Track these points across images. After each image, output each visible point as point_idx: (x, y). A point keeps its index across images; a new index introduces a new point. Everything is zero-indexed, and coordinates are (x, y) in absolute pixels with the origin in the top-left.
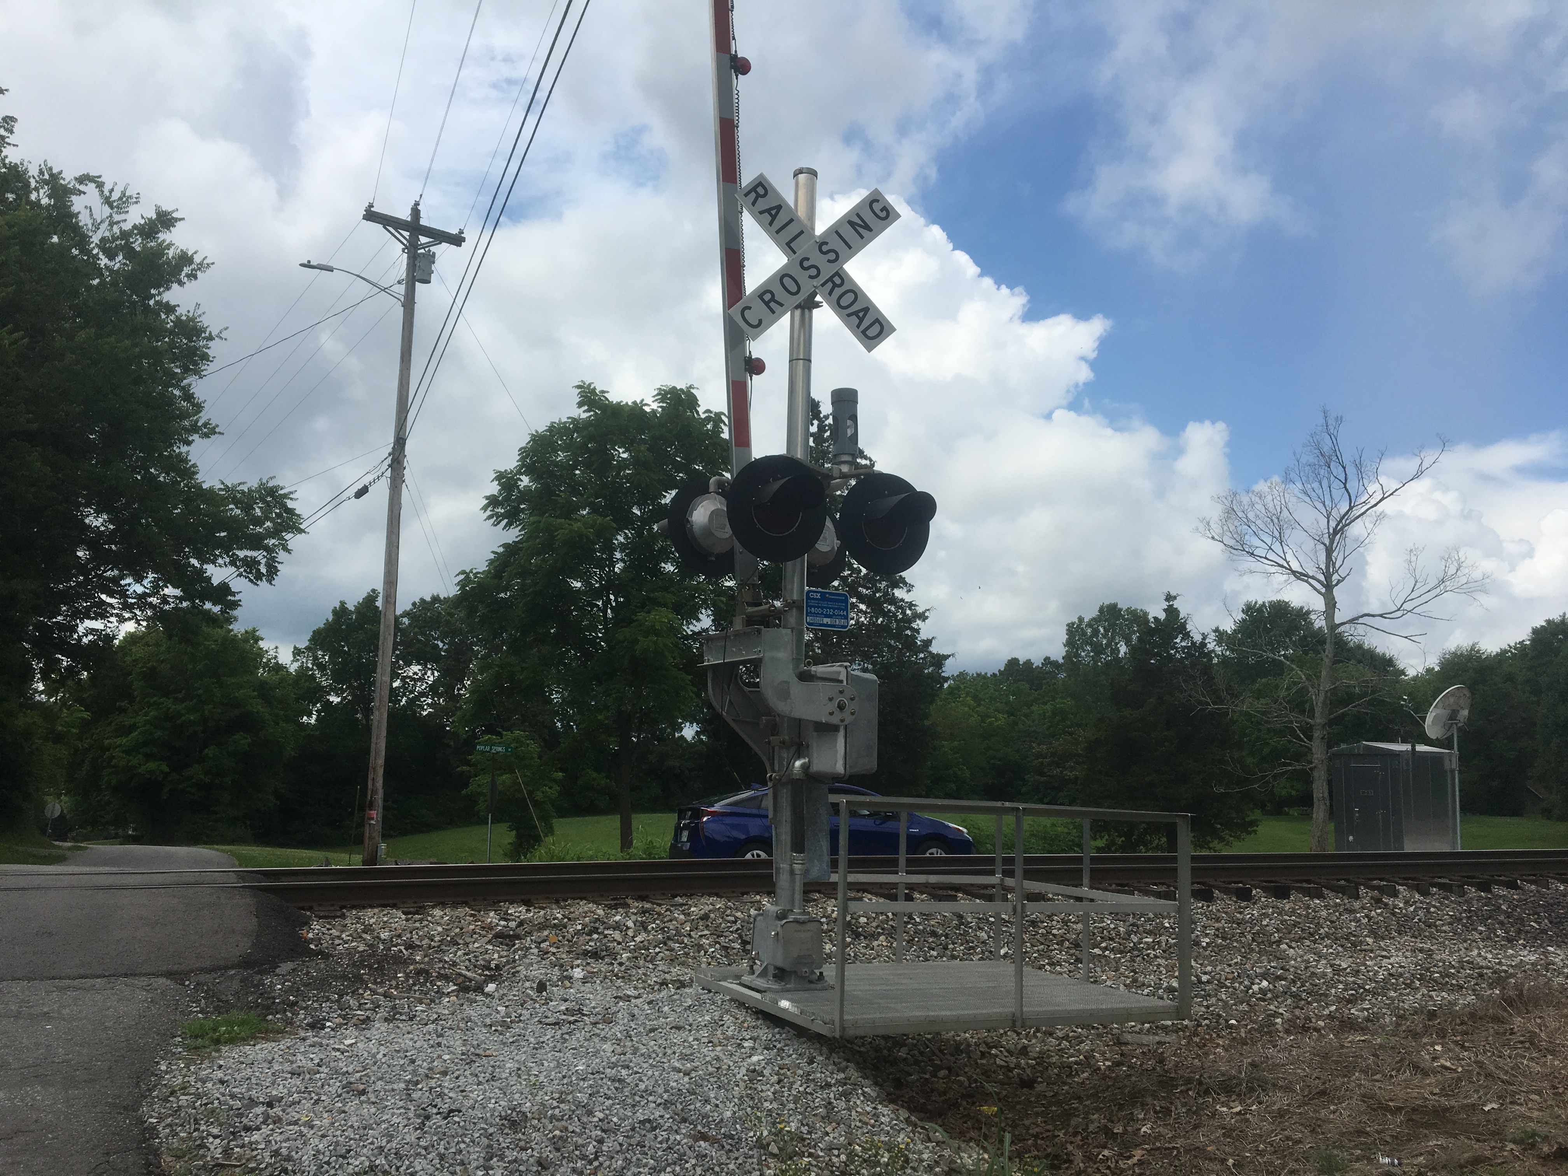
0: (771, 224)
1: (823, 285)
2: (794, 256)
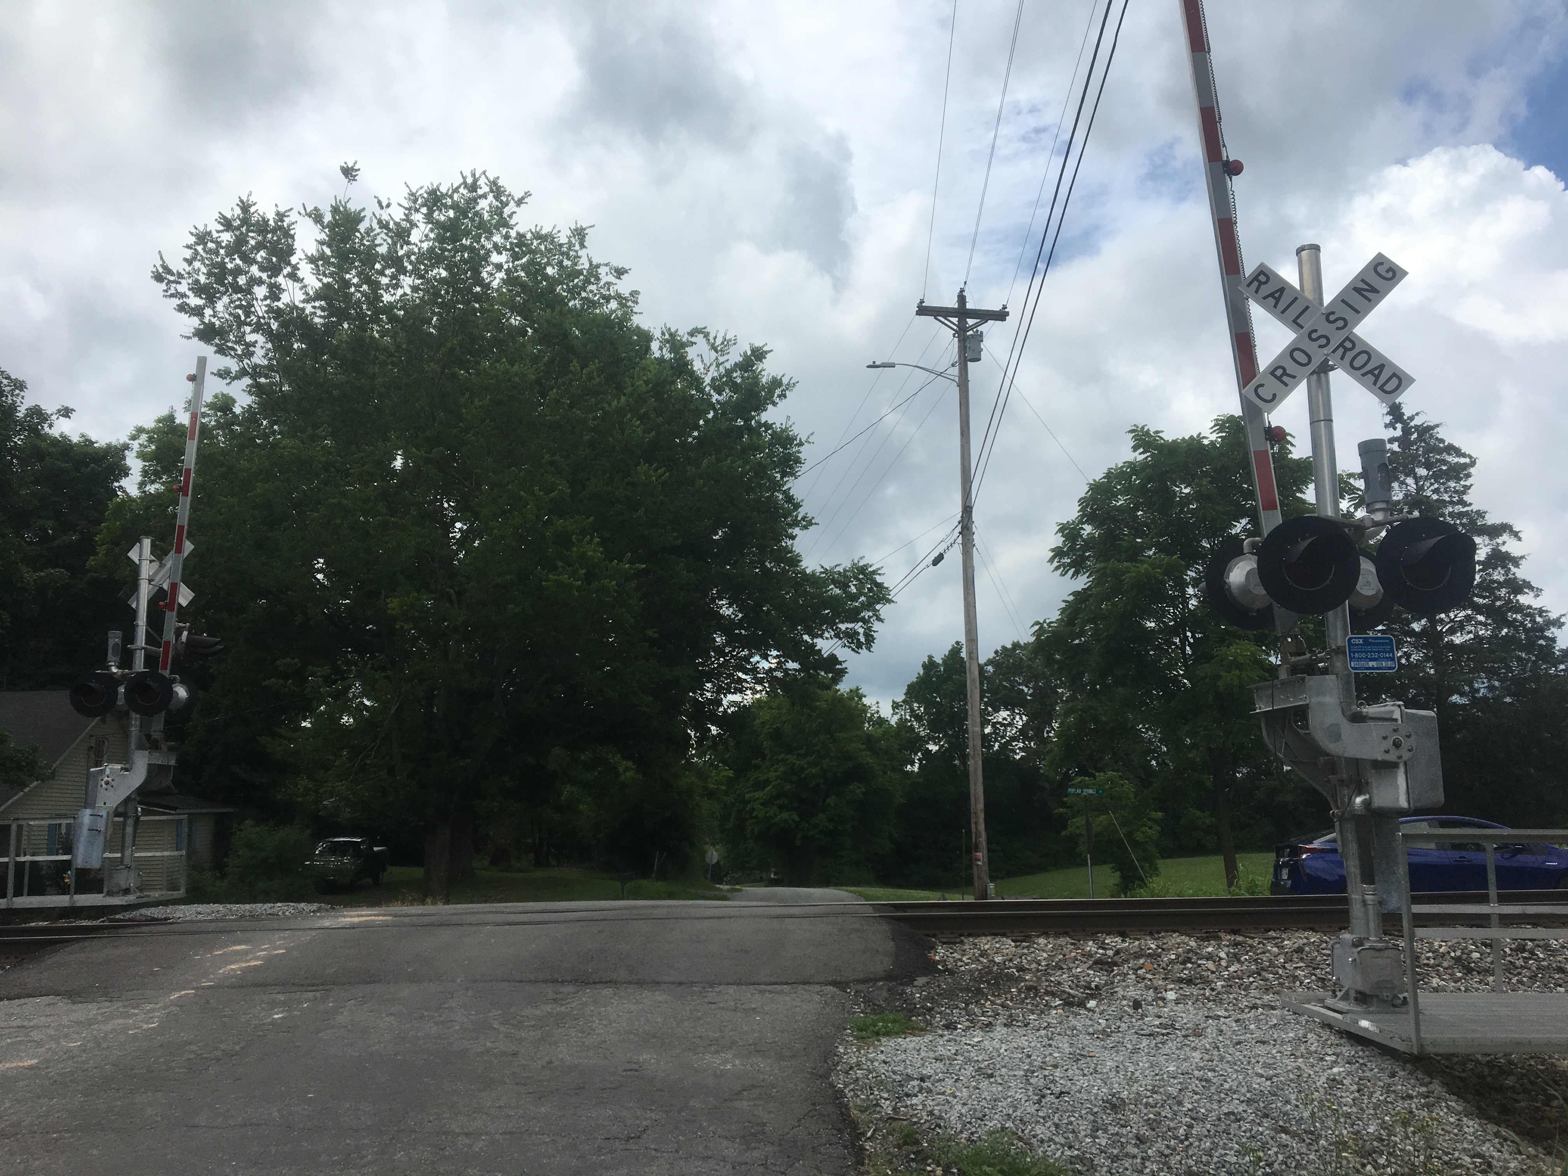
0: (1275, 306)
1: (1334, 352)
2: (1302, 331)
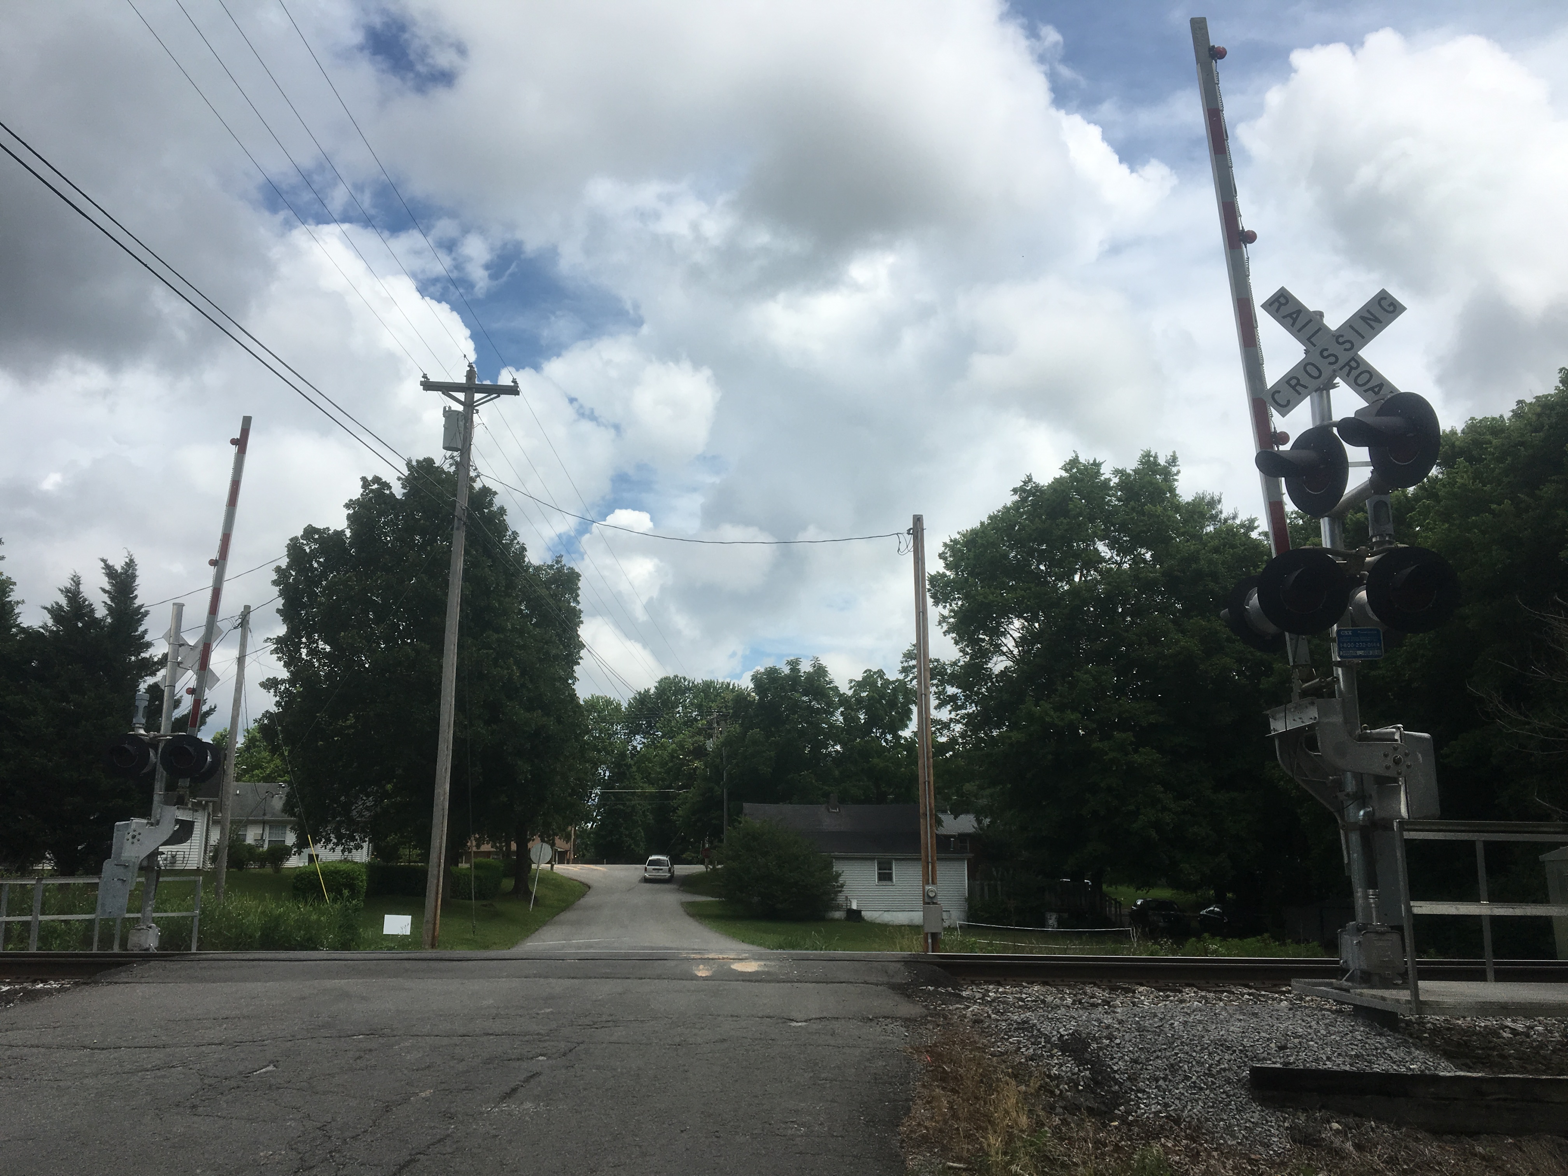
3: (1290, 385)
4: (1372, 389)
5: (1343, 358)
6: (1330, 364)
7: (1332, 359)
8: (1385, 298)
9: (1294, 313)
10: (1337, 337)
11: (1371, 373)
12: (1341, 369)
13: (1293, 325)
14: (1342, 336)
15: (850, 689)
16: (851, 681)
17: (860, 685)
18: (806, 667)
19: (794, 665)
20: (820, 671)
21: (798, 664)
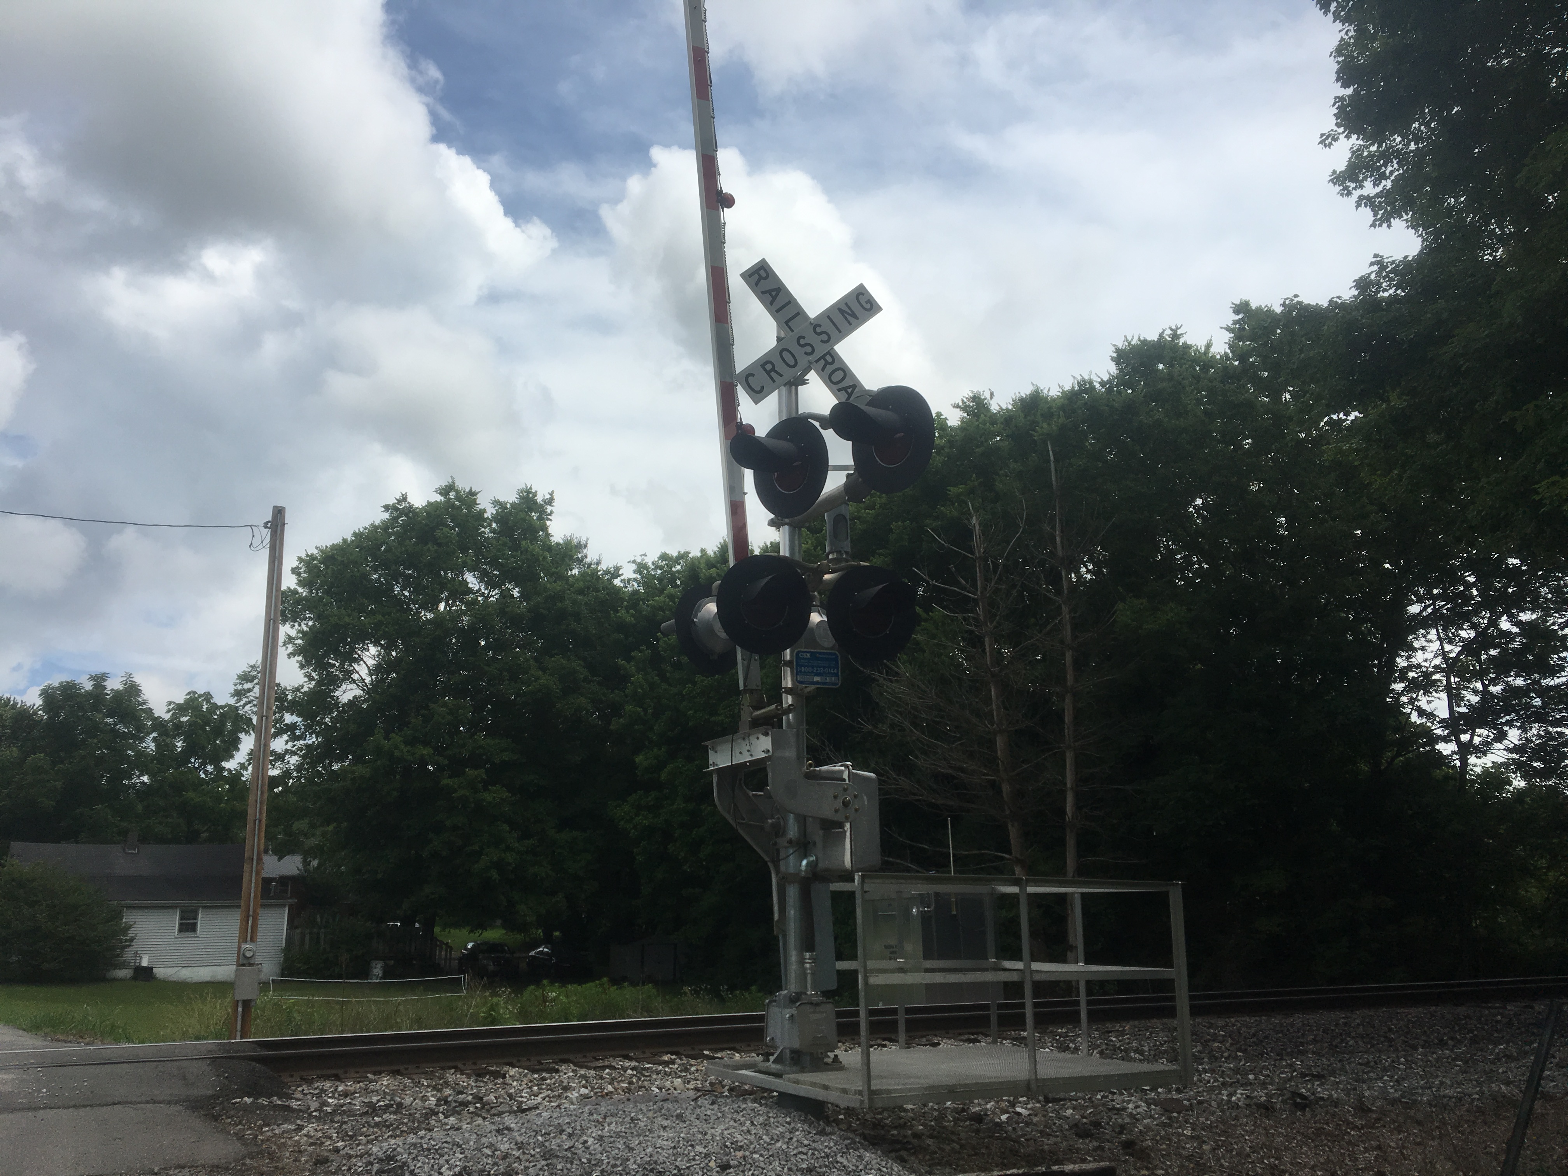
3: (765, 370)
4: (845, 389)
5: (820, 350)
6: (806, 353)
7: (809, 349)
8: (863, 294)
9: (773, 290)
10: (816, 325)
11: (845, 371)
12: (817, 361)
13: (771, 303)
14: (820, 326)
15: (168, 711)
16: (170, 703)
17: (181, 709)
18: (114, 684)
19: (99, 680)
20: (132, 689)
21: (105, 680)
